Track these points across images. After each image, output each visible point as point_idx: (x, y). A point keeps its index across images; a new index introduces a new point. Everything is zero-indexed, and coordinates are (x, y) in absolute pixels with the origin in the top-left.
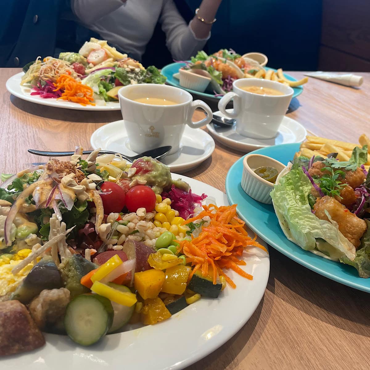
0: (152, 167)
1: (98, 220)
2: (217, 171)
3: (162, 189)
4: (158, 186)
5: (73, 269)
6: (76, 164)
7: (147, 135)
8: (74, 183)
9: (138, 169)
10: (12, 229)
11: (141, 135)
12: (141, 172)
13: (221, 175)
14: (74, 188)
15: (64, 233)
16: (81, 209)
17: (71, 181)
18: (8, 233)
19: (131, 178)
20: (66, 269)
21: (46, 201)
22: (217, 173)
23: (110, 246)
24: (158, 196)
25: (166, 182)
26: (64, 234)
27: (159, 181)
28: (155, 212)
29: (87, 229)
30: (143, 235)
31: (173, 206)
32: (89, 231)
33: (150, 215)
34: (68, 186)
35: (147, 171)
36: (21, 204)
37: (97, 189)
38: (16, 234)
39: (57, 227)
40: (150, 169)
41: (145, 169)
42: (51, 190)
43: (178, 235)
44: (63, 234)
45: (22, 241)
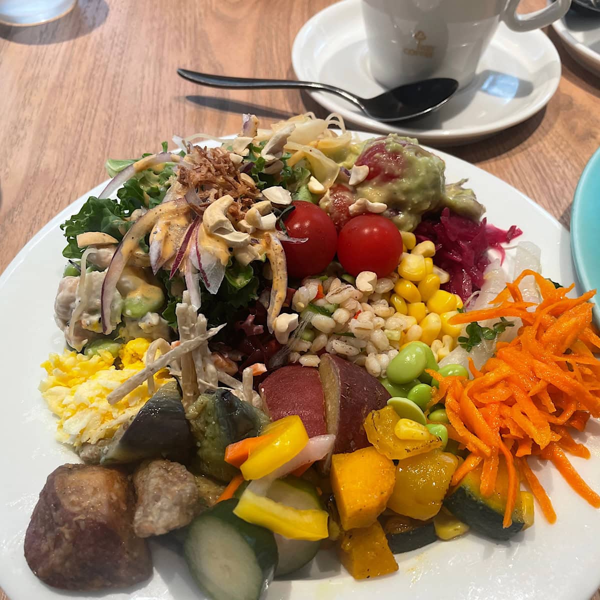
0: (403, 167)
1: (274, 303)
2: (555, 143)
3: (420, 217)
4: (410, 213)
5: (214, 423)
6: (241, 161)
7: (407, 51)
8: (228, 226)
9: (372, 169)
10: (114, 301)
11: (394, 42)
12: (377, 178)
13: (561, 157)
14: (226, 237)
15: (203, 335)
16: (241, 282)
17: (221, 222)
18: (107, 311)
19: (354, 190)
20: (202, 420)
21: (174, 256)
22: (553, 149)
23: (295, 357)
24: (408, 236)
25: (430, 203)
26: (202, 337)
27: (416, 202)
28: (397, 276)
29: (250, 325)
30: (363, 344)
31: (439, 260)
32: (254, 330)
33: (385, 286)
34: (215, 232)
35: (391, 177)
36: (131, 251)
37: (278, 226)
38: (123, 310)
39: (189, 321)
40: (397, 172)
41: (386, 173)
42: (187, 228)
43: (440, 338)
44: (201, 339)
45: (134, 324)
